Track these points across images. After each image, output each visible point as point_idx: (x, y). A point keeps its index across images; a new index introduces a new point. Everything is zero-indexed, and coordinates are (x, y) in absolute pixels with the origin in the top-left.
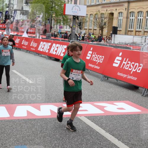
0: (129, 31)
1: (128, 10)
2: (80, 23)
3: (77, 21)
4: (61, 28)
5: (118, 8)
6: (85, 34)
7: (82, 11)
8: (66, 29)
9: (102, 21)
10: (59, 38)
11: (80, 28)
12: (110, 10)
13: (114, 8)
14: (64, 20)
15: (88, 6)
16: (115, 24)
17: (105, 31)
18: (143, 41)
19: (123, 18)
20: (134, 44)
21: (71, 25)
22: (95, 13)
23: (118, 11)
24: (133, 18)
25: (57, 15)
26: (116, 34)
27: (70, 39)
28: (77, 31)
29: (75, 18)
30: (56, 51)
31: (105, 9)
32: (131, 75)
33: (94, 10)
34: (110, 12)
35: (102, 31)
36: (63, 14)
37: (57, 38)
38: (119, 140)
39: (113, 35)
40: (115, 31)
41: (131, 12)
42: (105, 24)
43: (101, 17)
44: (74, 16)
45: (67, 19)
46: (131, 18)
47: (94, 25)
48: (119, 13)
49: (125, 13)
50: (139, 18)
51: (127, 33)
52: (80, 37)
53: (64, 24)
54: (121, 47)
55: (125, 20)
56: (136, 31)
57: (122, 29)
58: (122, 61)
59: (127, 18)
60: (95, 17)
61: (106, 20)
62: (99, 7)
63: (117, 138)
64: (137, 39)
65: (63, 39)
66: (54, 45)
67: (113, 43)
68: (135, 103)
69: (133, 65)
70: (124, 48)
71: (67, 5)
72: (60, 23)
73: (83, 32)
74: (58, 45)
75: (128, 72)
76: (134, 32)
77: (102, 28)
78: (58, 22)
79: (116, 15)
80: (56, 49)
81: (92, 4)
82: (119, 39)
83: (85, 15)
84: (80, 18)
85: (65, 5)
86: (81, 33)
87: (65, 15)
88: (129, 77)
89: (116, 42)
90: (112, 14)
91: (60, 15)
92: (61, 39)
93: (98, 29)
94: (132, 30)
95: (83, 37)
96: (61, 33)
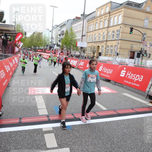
0: (106, 55)
1: (106, 44)
2: (84, 51)
3: (83, 50)
4: (75, 53)
5: (101, 44)
6: (86, 56)
7: (85, 45)
8: (78, 53)
9: (94, 50)
10: (74, 57)
11: (84, 53)
12: (98, 45)
13: (100, 44)
14: (76, 49)
15: (88, 43)
16: (100, 51)
17: (96, 55)
18: (113, 59)
19: (104, 49)
20: (109, 60)
21: (80, 51)
22: (91, 46)
23: (101, 45)
24: (109, 48)
25: (73, 47)
26: (101, 55)
27: (79, 58)
28: (82, 54)
29: (82, 48)
30: (73, 63)
31: (96, 44)
32: (107, 75)
33: (90, 45)
34: (98, 46)
35: (94, 54)
36: (76, 46)
37: (73, 57)
38: (101, 104)
39: (99, 56)
40: (100, 54)
41: (107, 46)
42: (95, 51)
43: (94, 48)
44: (81, 47)
45: (78, 49)
46: (108, 48)
47: (90, 51)
48: (102, 46)
49: (105, 46)
50: (111, 48)
51: (105, 55)
52: (84, 57)
53: (76, 51)
54: (103, 62)
55: (105, 49)
56: (110, 55)
57: (103, 53)
58: (103, 68)
59: (106, 48)
60: (91, 48)
61: (96, 49)
62: (93, 43)
63: (100, 104)
64: (110, 58)
65: (76, 58)
66: (72, 60)
67: (99, 60)
68: (109, 88)
69: (108, 70)
70: (104, 62)
71: (78, 42)
72: (75, 50)
73: (85, 55)
74: (73, 61)
75: (106, 73)
76: (109, 55)
77: (94, 53)
78: (74, 50)
79: (100, 47)
80: (73, 62)
81: (90, 42)
82: (102, 58)
83: (86, 47)
84: (84, 48)
85: (77, 42)
86: (84, 55)
87: (77, 47)
88: (106, 76)
89: (100, 60)
90: (99, 47)
91: (75, 47)
92: (75, 58)
93: (92, 53)
94: (108, 54)
95: (85, 57)
96: (75, 55)
